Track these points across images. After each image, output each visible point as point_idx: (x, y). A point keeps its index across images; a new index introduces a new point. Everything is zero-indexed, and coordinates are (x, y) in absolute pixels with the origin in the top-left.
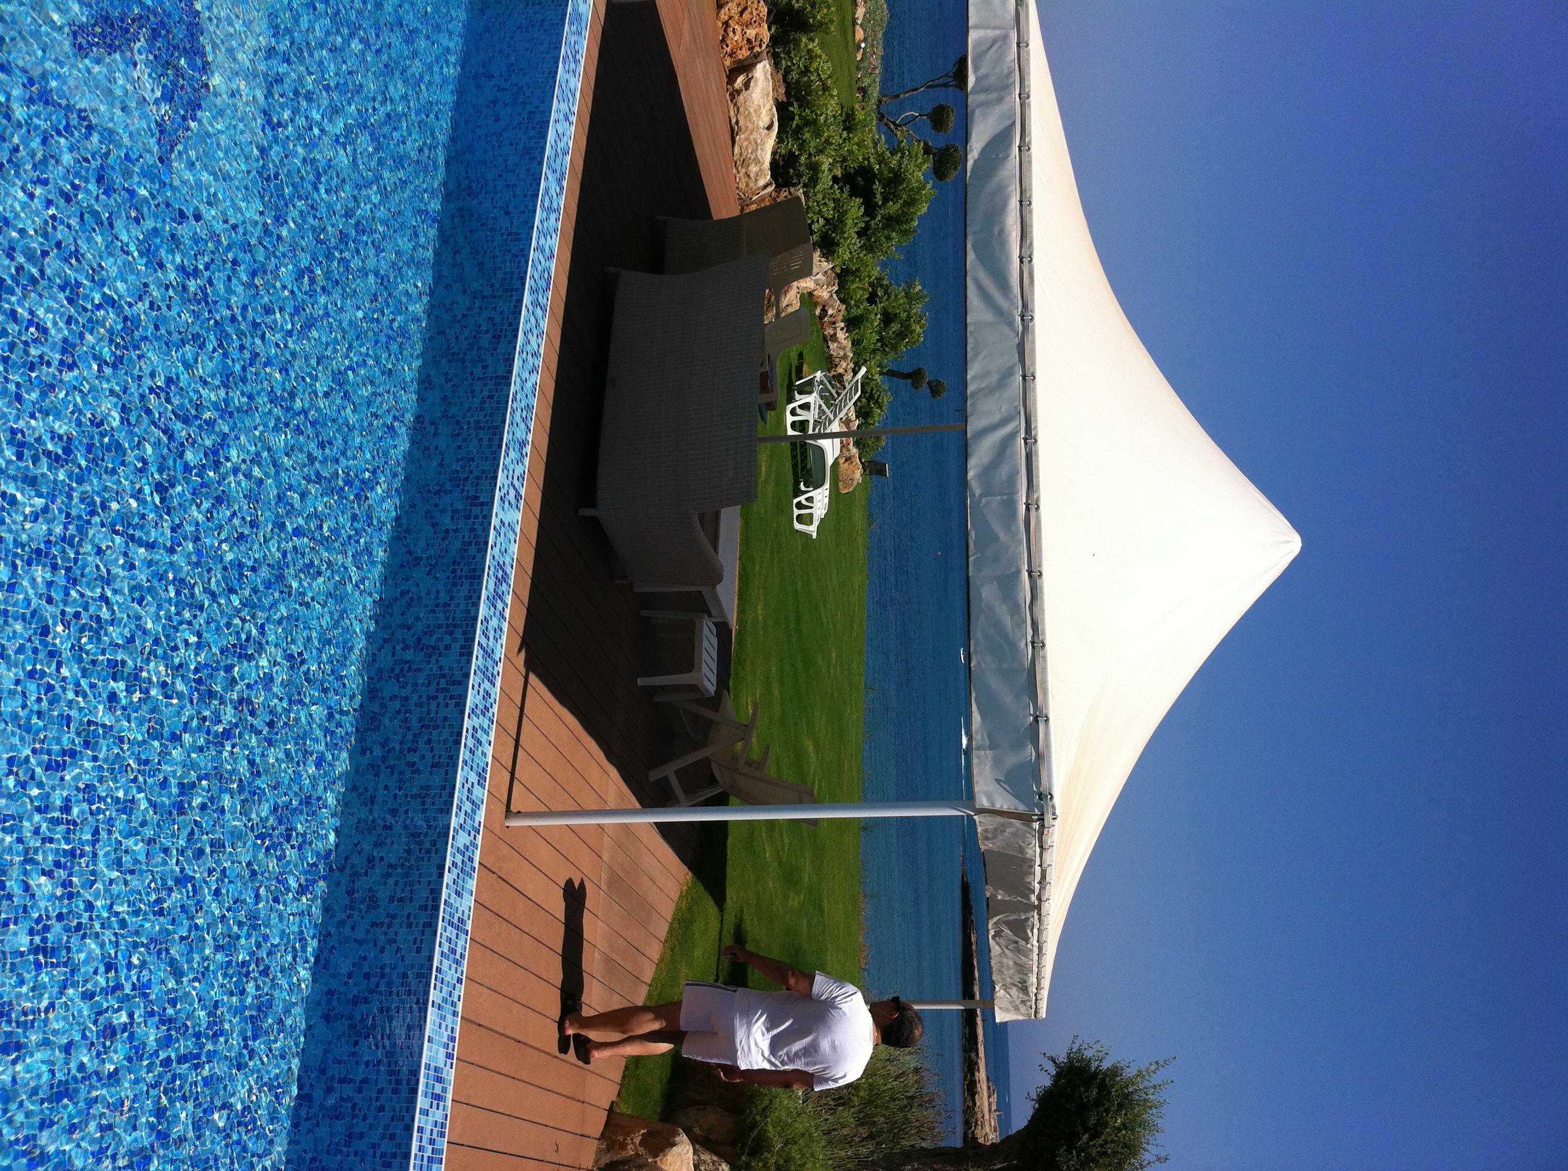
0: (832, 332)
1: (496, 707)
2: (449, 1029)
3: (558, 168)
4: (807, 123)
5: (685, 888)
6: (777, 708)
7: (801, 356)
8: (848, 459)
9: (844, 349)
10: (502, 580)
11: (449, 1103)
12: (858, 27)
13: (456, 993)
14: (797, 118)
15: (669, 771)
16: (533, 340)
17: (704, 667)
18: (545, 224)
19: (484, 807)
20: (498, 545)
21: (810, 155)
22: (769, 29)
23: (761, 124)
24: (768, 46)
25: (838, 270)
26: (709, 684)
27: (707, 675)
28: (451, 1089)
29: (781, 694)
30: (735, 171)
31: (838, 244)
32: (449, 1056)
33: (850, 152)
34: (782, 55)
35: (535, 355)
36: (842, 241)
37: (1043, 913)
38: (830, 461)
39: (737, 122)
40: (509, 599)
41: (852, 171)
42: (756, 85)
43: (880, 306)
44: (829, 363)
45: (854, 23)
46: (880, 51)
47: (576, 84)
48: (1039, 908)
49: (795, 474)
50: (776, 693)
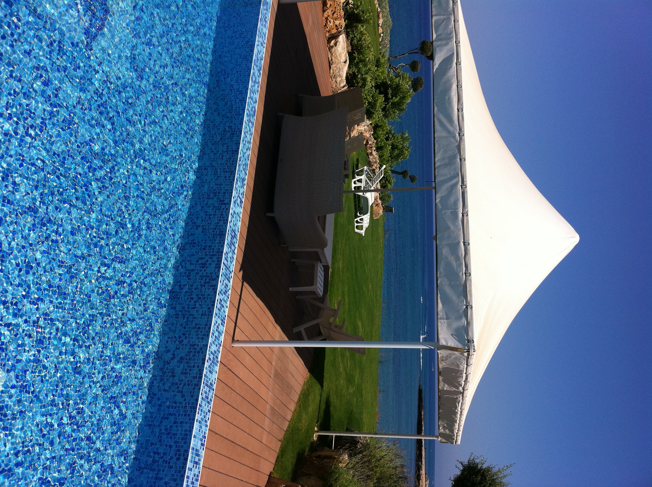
0: (370, 152)
1: (230, 291)
2: (203, 433)
3: (259, 65)
4: (361, 61)
5: (306, 380)
6: (347, 307)
7: (358, 160)
8: (377, 205)
9: (375, 159)
10: (234, 237)
11: (201, 466)
12: (380, 27)
13: (207, 416)
14: (357, 58)
15: (302, 328)
16: (248, 136)
17: (318, 285)
18: (253, 88)
19: (223, 335)
20: (233, 221)
21: (362, 75)
22: (345, 21)
23: (342, 61)
24: (344, 29)
25: (373, 125)
26: (320, 291)
27: (319, 288)
28: (202, 460)
29: (349, 300)
30: (331, 80)
31: (373, 113)
32: (203, 445)
33: (378, 76)
34: (350, 32)
35: (249, 142)
36: (375, 112)
37: (465, 396)
38: (370, 204)
39: (332, 60)
40: (237, 246)
41: (379, 83)
42: (339, 44)
43: (391, 142)
44: (369, 164)
45: (378, 26)
46: (389, 38)
47: (266, 31)
48: (463, 393)
49: (355, 209)
50: (347, 300)
